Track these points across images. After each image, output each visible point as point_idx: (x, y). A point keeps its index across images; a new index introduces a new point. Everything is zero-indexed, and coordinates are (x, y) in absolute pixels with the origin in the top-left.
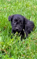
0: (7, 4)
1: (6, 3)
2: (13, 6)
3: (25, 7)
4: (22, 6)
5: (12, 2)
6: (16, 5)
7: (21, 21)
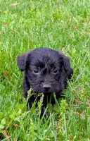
0: (8, 13)
1: (6, 12)
2: (23, 19)
3: (53, 20)
4: (43, 18)
5: (20, 8)
6: (31, 17)
7: (52, 65)
